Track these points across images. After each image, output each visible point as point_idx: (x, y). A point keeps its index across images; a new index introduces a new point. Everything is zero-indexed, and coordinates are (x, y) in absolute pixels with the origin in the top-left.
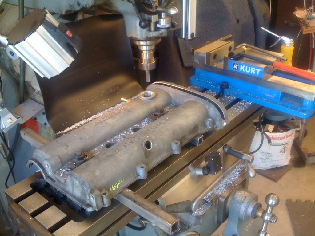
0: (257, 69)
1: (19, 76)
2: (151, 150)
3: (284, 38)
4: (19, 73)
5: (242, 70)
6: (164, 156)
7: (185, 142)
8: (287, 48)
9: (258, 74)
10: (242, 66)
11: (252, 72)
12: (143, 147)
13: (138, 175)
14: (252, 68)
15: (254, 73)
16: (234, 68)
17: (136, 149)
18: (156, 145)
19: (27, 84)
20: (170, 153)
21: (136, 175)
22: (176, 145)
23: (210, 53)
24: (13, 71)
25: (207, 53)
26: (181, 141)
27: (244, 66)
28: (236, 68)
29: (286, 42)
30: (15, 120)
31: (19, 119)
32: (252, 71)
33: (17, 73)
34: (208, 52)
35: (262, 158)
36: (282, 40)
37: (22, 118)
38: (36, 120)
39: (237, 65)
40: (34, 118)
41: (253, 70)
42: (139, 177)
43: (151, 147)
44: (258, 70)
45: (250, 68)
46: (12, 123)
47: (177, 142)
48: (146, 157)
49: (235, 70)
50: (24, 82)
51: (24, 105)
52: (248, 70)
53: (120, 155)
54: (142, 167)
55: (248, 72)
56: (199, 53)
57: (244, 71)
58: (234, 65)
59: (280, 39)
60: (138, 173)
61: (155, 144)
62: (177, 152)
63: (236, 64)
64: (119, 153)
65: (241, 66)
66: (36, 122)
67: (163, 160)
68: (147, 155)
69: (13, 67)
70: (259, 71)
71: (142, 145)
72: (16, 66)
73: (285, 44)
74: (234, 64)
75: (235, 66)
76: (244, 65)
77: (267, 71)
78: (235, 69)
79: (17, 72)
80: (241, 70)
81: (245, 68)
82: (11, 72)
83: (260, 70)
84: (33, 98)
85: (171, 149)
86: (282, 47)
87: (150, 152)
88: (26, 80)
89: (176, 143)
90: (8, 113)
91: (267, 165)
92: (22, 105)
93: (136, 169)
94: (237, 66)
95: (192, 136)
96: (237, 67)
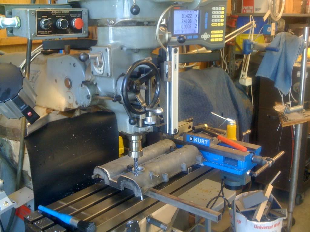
0: (205, 140)
1: (17, 165)
4: (18, 162)
8: (231, 127)
9: (206, 144)
11: (202, 143)
14: (202, 140)
15: (204, 143)
19: (24, 173)
24: (12, 160)
27: (197, 138)
28: (192, 140)
29: (231, 122)
30: (10, 204)
31: (14, 203)
32: (202, 142)
33: (16, 163)
36: (227, 121)
37: (17, 203)
39: (192, 137)
40: (28, 205)
41: (203, 141)
44: (206, 141)
45: (200, 139)
46: (8, 207)
49: (191, 141)
50: (22, 170)
51: (20, 192)
52: (199, 141)
55: (200, 142)
57: (197, 141)
65: (195, 138)
66: (30, 209)
69: (12, 157)
72: (15, 156)
73: (230, 123)
74: (190, 137)
75: (191, 139)
77: (213, 142)
78: (191, 140)
79: (16, 161)
80: (195, 141)
81: (197, 140)
82: (10, 162)
83: (207, 141)
86: (228, 126)
88: (23, 169)
90: (6, 197)
92: (18, 192)
94: (192, 138)
96: (192, 139)
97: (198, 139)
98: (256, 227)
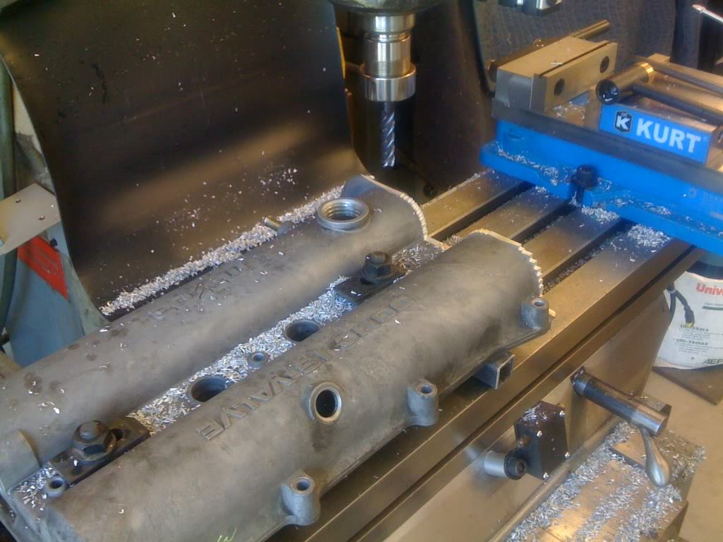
0: (689, 136)
2: (335, 422)
5: (643, 133)
6: (384, 432)
7: (454, 381)
9: (691, 149)
10: (644, 123)
11: (672, 144)
12: (307, 412)
13: (289, 513)
14: (675, 132)
15: (680, 146)
16: (618, 125)
17: (282, 419)
18: (354, 401)
20: (402, 422)
21: (280, 511)
22: (423, 398)
23: (548, 75)
25: (535, 75)
26: (438, 378)
27: (649, 123)
28: (625, 127)
32: (673, 138)
34: (539, 73)
35: (681, 340)
39: (629, 117)
41: (678, 135)
42: (288, 518)
43: (337, 414)
44: (694, 139)
45: (666, 129)
47: (428, 385)
48: (318, 447)
49: (619, 132)
52: (661, 135)
53: (224, 448)
54: (302, 487)
55: (662, 140)
56: (511, 75)
57: (648, 136)
58: (619, 118)
60: (287, 504)
61: (351, 397)
62: (424, 421)
63: (625, 115)
64: (223, 436)
65: (641, 121)
67: (377, 448)
68: (321, 439)
70: (696, 143)
71: (304, 406)
74: (619, 114)
75: (622, 122)
76: (650, 120)
77: (720, 141)
78: (621, 129)
80: (639, 133)
81: (651, 129)
83: (698, 139)
85: (405, 407)
87: (331, 428)
89: (425, 391)
91: (693, 358)
93: (280, 493)
94: (626, 120)
95: (478, 360)
96: (628, 124)
97: (657, 127)
98: (701, 288)
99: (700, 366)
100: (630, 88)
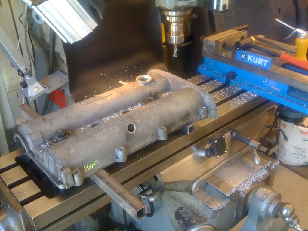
0: (264, 60)
1: (48, 46)
2: (134, 133)
3: (299, 30)
4: (49, 43)
5: (250, 60)
6: (149, 141)
7: (173, 129)
8: (302, 41)
9: (265, 65)
10: (250, 56)
11: (259, 63)
12: (125, 129)
13: (118, 158)
14: (260, 59)
15: (262, 64)
16: (242, 57)
17: (117, 131)
18: (140, 128)
19: (56, 55)
20: (155, 138)
21: (114, 157)
22: (162, 131)
23: (219, 41)
24: (43, 40)
25: (216, 41)
26: (168, 127)
27: (252, 56)
28: (244, 58)
29: (301, 35)
30: (42, 89)
31: (46, 89)
32: (259, 61)
33: (47, 43)
34: (217, 40)
35: (294, 153)
36: (297, 33)
37: (49, 88)
38: (65, 93)
39: (245, 54)
40: (62, 90)
41: (261, 60)
42: (117, 159)
43: (134, 131)
45: (257, 58)
46: (39, 92)
47: (164, 127)
48: (128, 140)
50: (54, 52)
51: (53, 76)
52: (255, 61)
53: (99, 136)
54: (121, 150)
55: (256, 62)
56: (208, 41)
57: (251, 61)
58: (242, 55)
59: (295, 31)
60: (117, 155)
61: (139, 127)
62: (162, 138)
63: (244, 54)
64: (99, 134)
65: (249, 56)
66: (64, 94)
67: (147, 145)
68: (129, 138)
69: (43, 37)
70: (267, 63)
71: (124, 128)
72: (46, 36)
73: (300, 36)
74: (242, 53)
75: (243, 56)
76: (252, 55)
77: (275, 63)
78: (243, 59)
79: (47, 42)
80: (248, 60)
81: (252, 58)
82: (42, 43)
83: (267, 61)
84: (62, 70)
85: (156, 134)
86: (297, 40)
87: (132, 135)
89: (163, 129)
90: (36, 82)
91: (299, 161)
92: (51, 76)
93: (115, 151)
94: (244, 55)
95: (182, 123)
96: (245, 57)
97: (254, 57)
98: (302, 132)
99: (302, 164)
100: (246, 45)
